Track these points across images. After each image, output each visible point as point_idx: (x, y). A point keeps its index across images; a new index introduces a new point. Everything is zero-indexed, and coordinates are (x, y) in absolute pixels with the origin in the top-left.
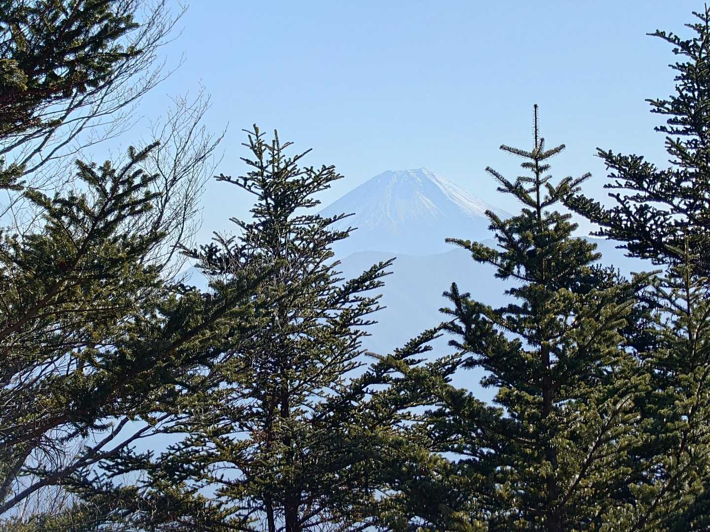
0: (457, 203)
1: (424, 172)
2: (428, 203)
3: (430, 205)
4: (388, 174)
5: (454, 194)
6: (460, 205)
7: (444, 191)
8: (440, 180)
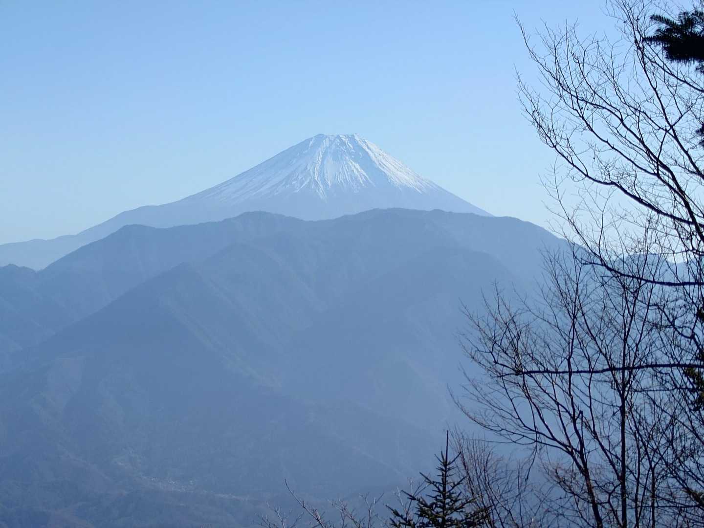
0: (385, 171)
1: (357, 138)
2: (357, 169)
3: (358, 171)
4: (320, 138)
5: (383, 161)
6: (388, 173)
7: (374, 159)
8: (371, 147)
